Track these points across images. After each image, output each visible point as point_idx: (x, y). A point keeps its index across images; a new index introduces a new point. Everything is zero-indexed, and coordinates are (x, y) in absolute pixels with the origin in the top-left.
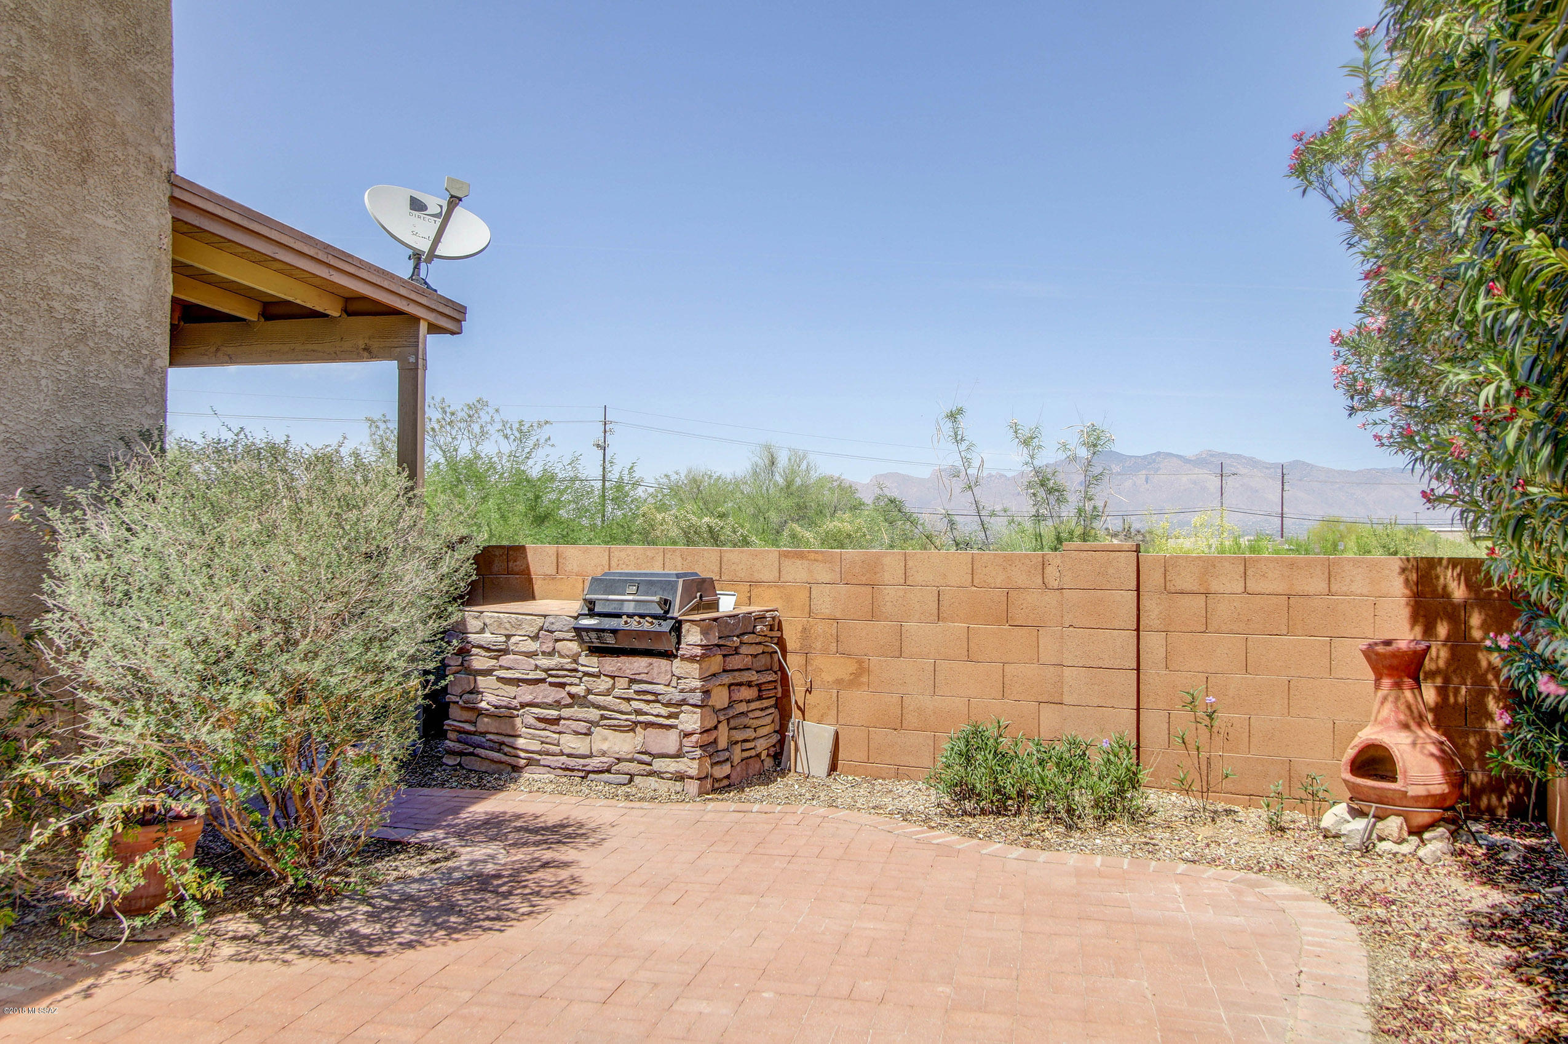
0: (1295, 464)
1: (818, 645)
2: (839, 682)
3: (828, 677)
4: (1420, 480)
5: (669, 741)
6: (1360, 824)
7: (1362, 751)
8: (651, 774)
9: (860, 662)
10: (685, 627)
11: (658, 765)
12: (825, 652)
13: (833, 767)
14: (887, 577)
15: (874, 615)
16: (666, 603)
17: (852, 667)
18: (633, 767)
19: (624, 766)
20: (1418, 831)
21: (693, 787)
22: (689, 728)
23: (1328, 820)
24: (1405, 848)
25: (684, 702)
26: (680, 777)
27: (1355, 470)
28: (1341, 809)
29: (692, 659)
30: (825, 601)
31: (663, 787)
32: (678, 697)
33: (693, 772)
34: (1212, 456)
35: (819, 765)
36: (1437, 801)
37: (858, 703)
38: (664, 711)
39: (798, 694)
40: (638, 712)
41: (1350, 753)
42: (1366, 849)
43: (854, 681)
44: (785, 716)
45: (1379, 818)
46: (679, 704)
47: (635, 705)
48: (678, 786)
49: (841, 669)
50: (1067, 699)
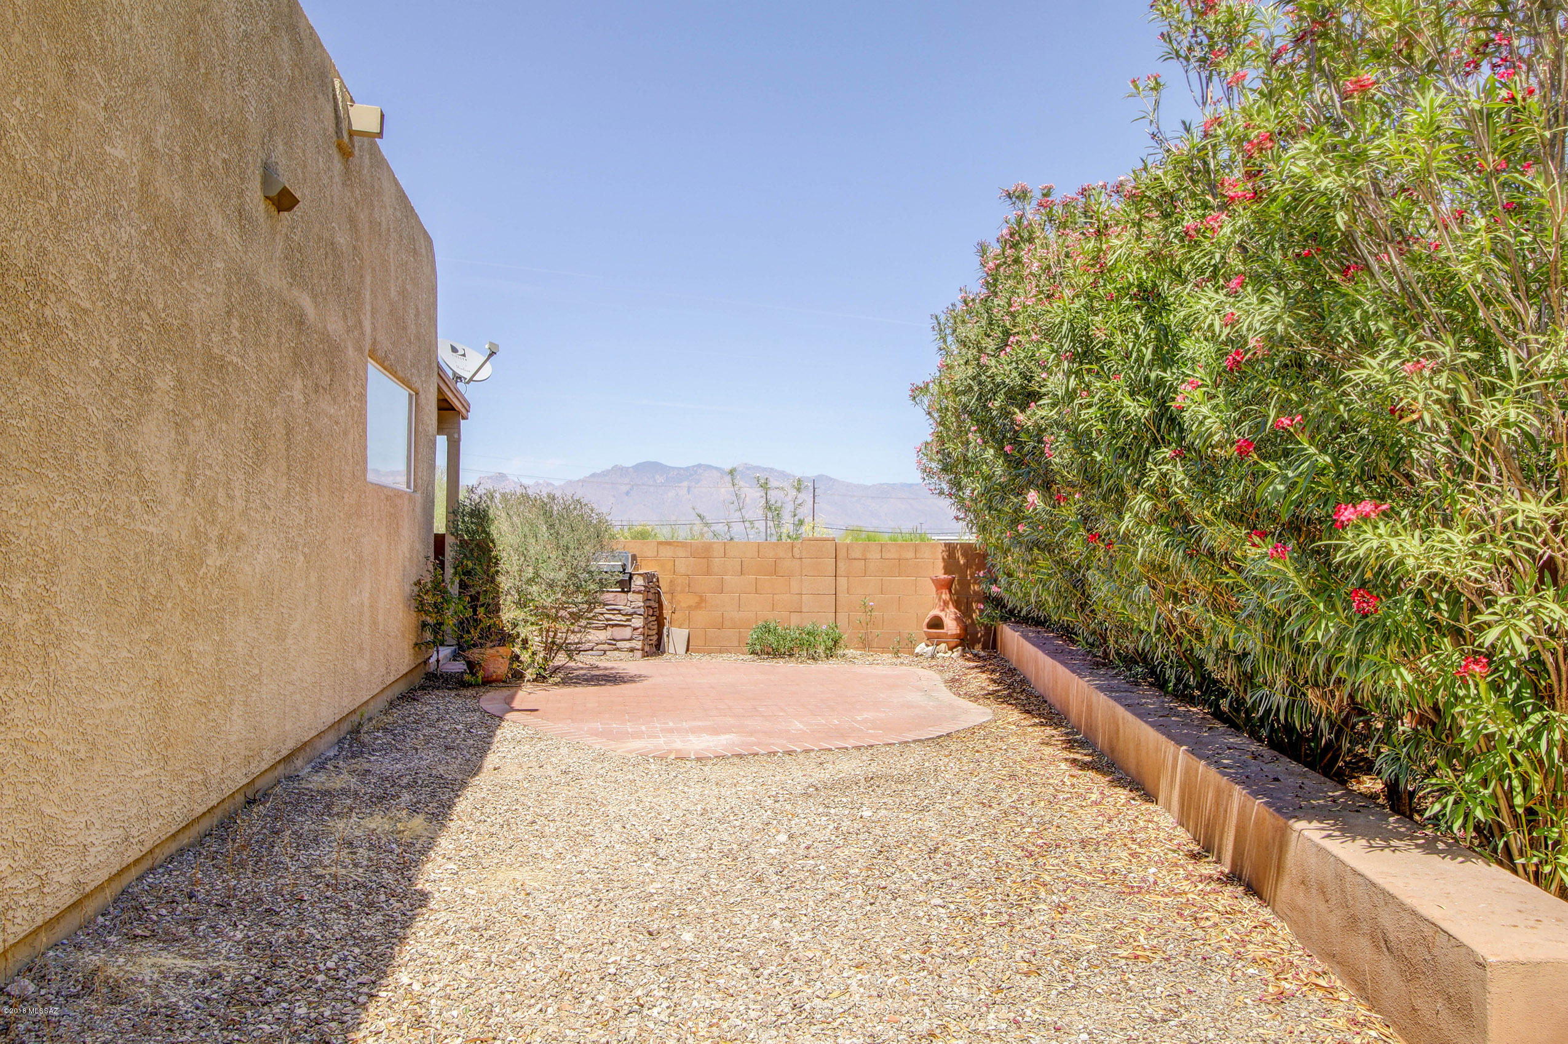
0: (821, 476)
1: (679, 589)
2: (689, 607)
3: (684, 605)
4: (953, 512)
5: (627, 632)
6: (931, 648)
7: (931, 620)
8: (617, 649)
9: (701, 597)
10: (635, 577)
11: (620, 644)
12: (682, 592)
13: (687, 650)
14: (715, 554)
15: (708, 572)
16: (624, 566)
17: (697, 599)
18: (606, 647)
19: (600, 647)
20: (951, 649)
21: (639, 654)
22: (637, 626)
23: (918, 650)
24: (947, 655)
25: (635, 613)
26: (632, 650)
27: (870, 484)
28: (923, 645)
29: (639, 592)
30: (682, 566)
31: (623, 655)
32: (631, 611)
33: (639, 647)
34: (748, 469)
35: (681, 649)
36: (958, 636)
37: (701, 617)
38: (624, 618)
39: (667, 613)
40: (607, 620)
41: (927, 620)
42: (933, 657)
43: (698, 606)
44: (661, 626)
45: (937, 645)
46: (631, 615)
47: (607, 616)
48: (631, 654)
49: (692, 600)
50: (804, 610)
